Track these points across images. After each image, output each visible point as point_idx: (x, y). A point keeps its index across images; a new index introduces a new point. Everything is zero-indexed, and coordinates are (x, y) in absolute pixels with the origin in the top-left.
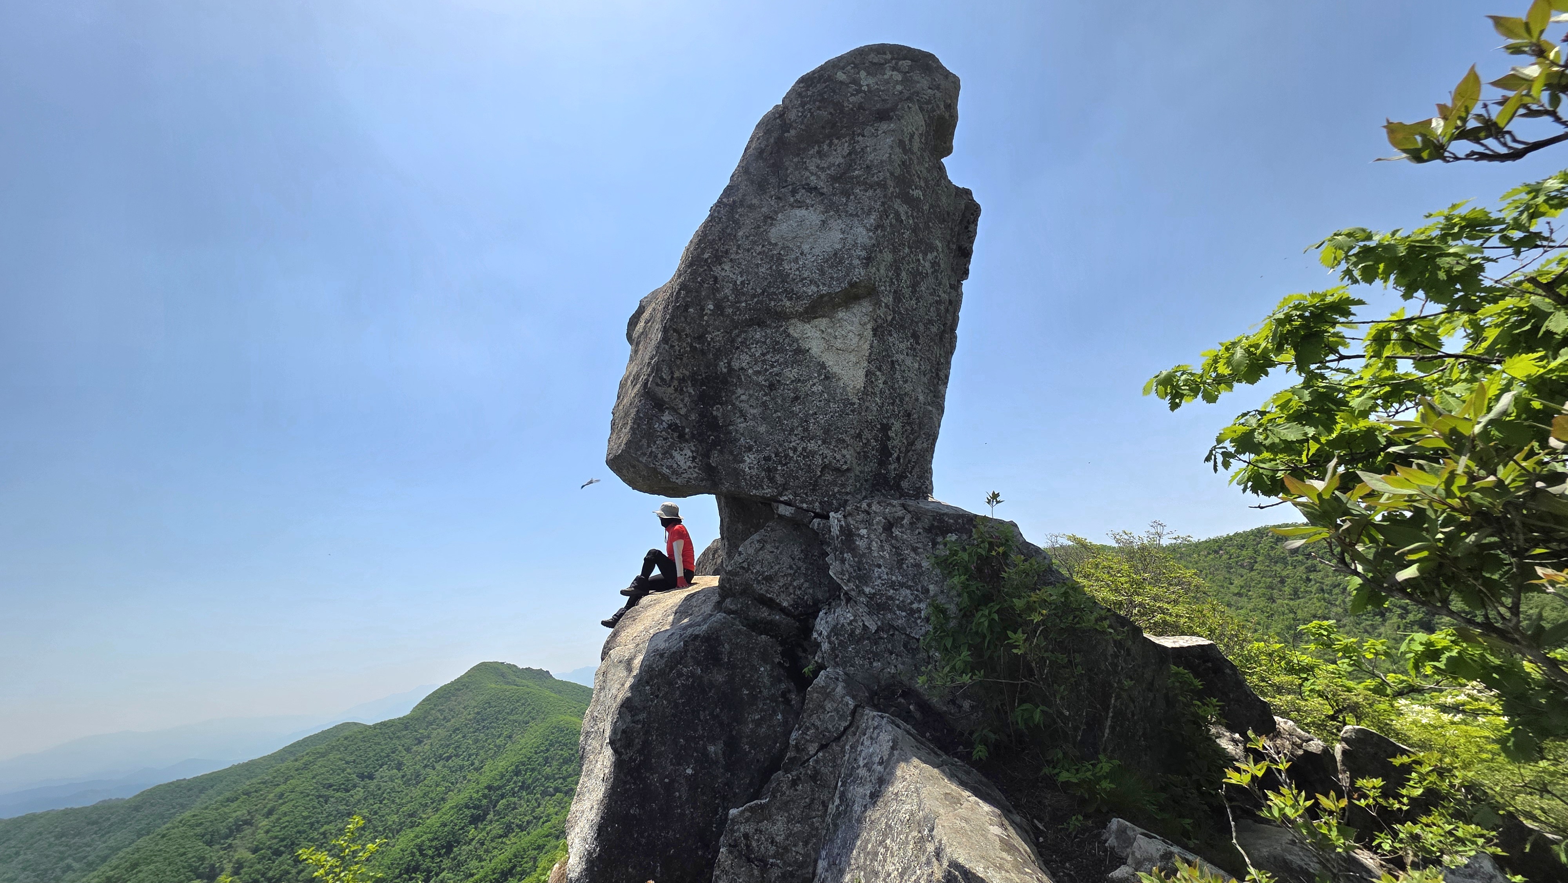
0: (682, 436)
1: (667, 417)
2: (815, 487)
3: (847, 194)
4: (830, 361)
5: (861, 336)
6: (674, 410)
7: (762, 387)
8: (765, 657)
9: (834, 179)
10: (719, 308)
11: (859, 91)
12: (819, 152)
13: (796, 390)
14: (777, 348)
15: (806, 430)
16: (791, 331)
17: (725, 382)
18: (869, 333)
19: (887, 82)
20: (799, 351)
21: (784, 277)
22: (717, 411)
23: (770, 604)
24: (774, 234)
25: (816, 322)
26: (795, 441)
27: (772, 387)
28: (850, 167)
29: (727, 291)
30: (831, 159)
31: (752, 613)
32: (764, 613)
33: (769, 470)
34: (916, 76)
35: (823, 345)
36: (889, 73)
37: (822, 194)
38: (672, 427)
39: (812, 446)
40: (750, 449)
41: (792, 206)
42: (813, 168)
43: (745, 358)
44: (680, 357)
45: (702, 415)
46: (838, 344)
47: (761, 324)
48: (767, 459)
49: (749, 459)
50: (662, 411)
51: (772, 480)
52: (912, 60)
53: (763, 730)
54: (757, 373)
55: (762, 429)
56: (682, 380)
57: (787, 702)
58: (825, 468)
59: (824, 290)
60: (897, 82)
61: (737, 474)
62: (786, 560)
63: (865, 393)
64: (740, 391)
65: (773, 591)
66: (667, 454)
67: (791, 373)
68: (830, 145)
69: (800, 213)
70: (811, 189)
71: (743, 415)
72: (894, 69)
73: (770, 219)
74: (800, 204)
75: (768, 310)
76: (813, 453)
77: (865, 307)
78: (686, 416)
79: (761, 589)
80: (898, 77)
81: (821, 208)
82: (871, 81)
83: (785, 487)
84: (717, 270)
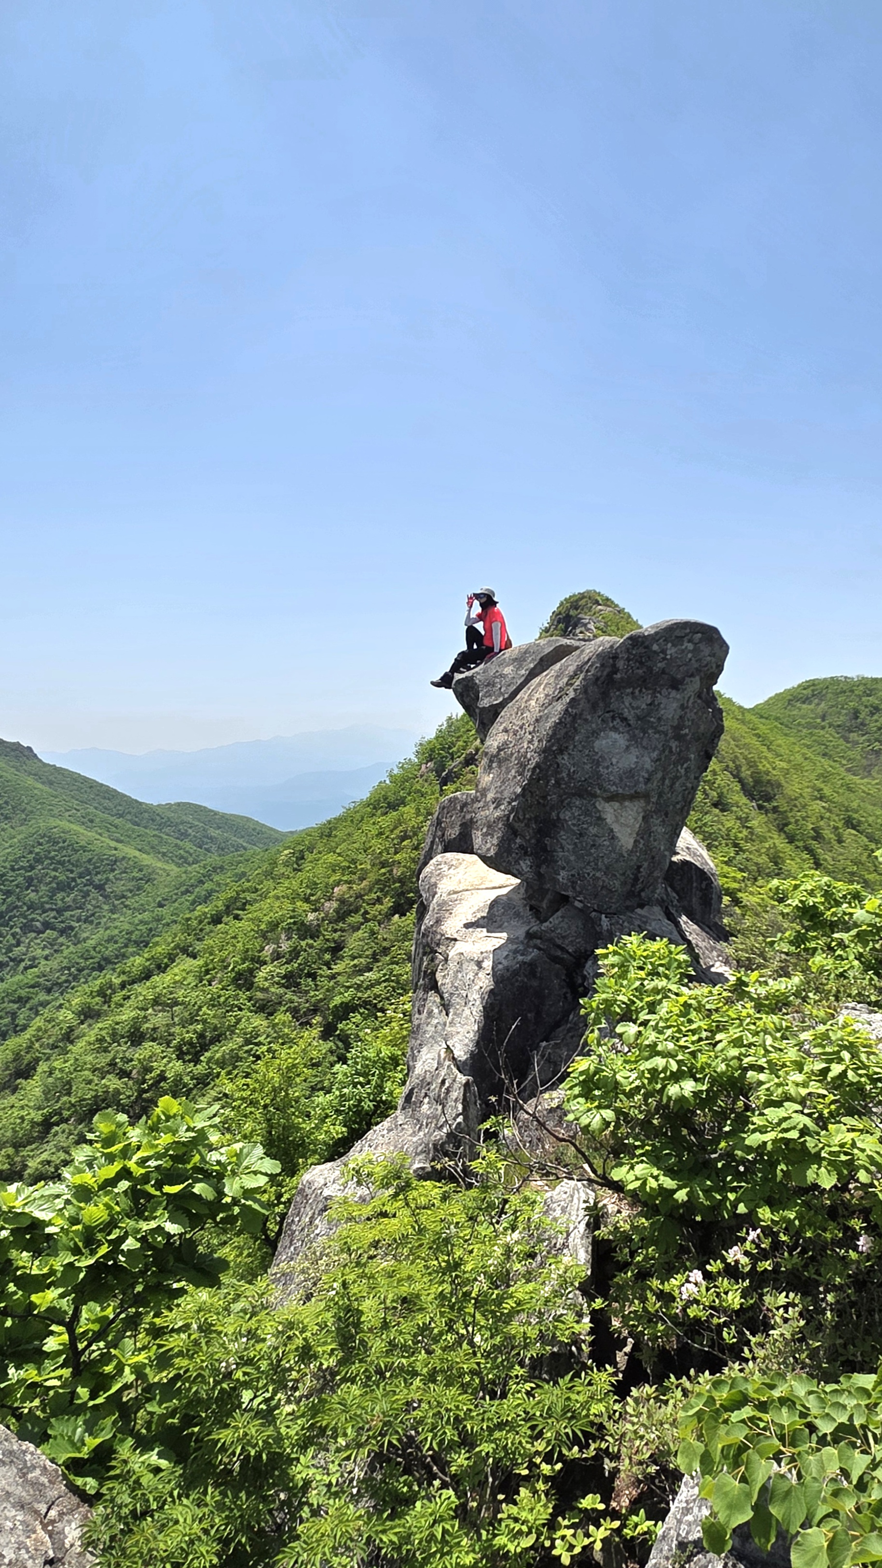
0: (526, 853)
1: (518, 840)
2: (596, 896)
3: (644, 732)
4: (616, 828)
5: (636, 819)
6: (523, 837)
7: (575, 834)
8: (557, 976)
9: (638, 718)
10: (558, 783)
11: (664, 659)
12: (633, 693)
13: (594, 841)
14: (587, 813)
15: (596, 864)
16: (597, 804)
17: (555, 826)
18: (640, 818)
19: (683, 651)
20: (600, 818)
21: (599, 776)
22: (547, 841)
23: (563, 949)
24: (598, 744)
25: (612, 803)
26: (589, 869)
27: (581, 835)
28: (649, 714)
29: (564, 775)
30: (639, 703)
31: (552, 952)
32: (559, 953)
33: (573, 882)
34: (702, 646)
35: (614, 818)
36: (686, 644)
37: (629, 725)
38: (521, 847)
39: (598, 874)
40: (564, 868)
41: (611, 730)
42: (627, 704)
43: (568, 814)
44: (531, 807)
45: (538, 841)
46: (622, 820)
47: (581, 796)
48: (573, 876)
49: (563, 873)
50: (516, 836)
51: (574, 888)
52: (703, 633)
53: (552, 1009)
54: (574, 825)
55: (572, 858)
56: (529, 820)
57: (566, 998)
58: (603, 887)
59: (621, 791)
60: (690, 651)
61: (555, 881)
62: (574, 928)
63: (631, 852)
64: (562, 833)
65: (565, 944)
66: (517, 862)
67: (593, 830)
68: (640, 691)
69: (614, 735)
70: (624, 720)
71: (562, 848)
72: (689, 641)
73: (595, 734)
74: (615, 729)
75: (586, 790)
76: (598, 878)
77: (642, 803)
78: (529, 840)
79: (559, 942)
80: (690, 646)
81: (627, 736)
82: (673, 650)
83: (580, 893)
84: (559, 758)
